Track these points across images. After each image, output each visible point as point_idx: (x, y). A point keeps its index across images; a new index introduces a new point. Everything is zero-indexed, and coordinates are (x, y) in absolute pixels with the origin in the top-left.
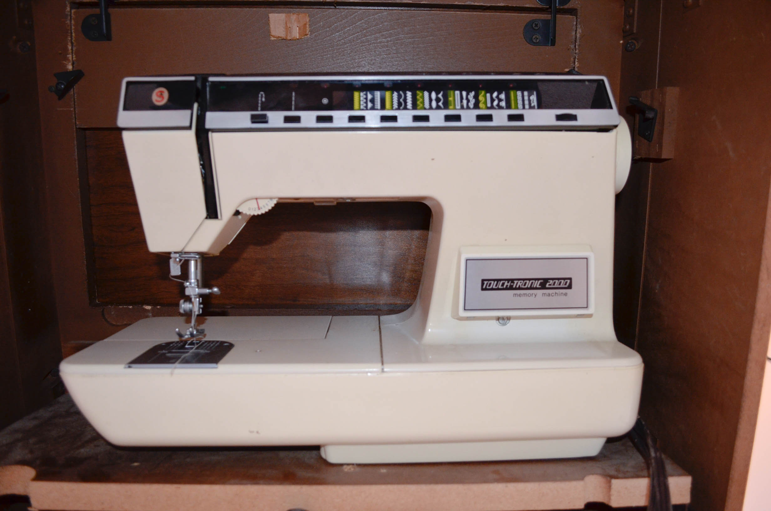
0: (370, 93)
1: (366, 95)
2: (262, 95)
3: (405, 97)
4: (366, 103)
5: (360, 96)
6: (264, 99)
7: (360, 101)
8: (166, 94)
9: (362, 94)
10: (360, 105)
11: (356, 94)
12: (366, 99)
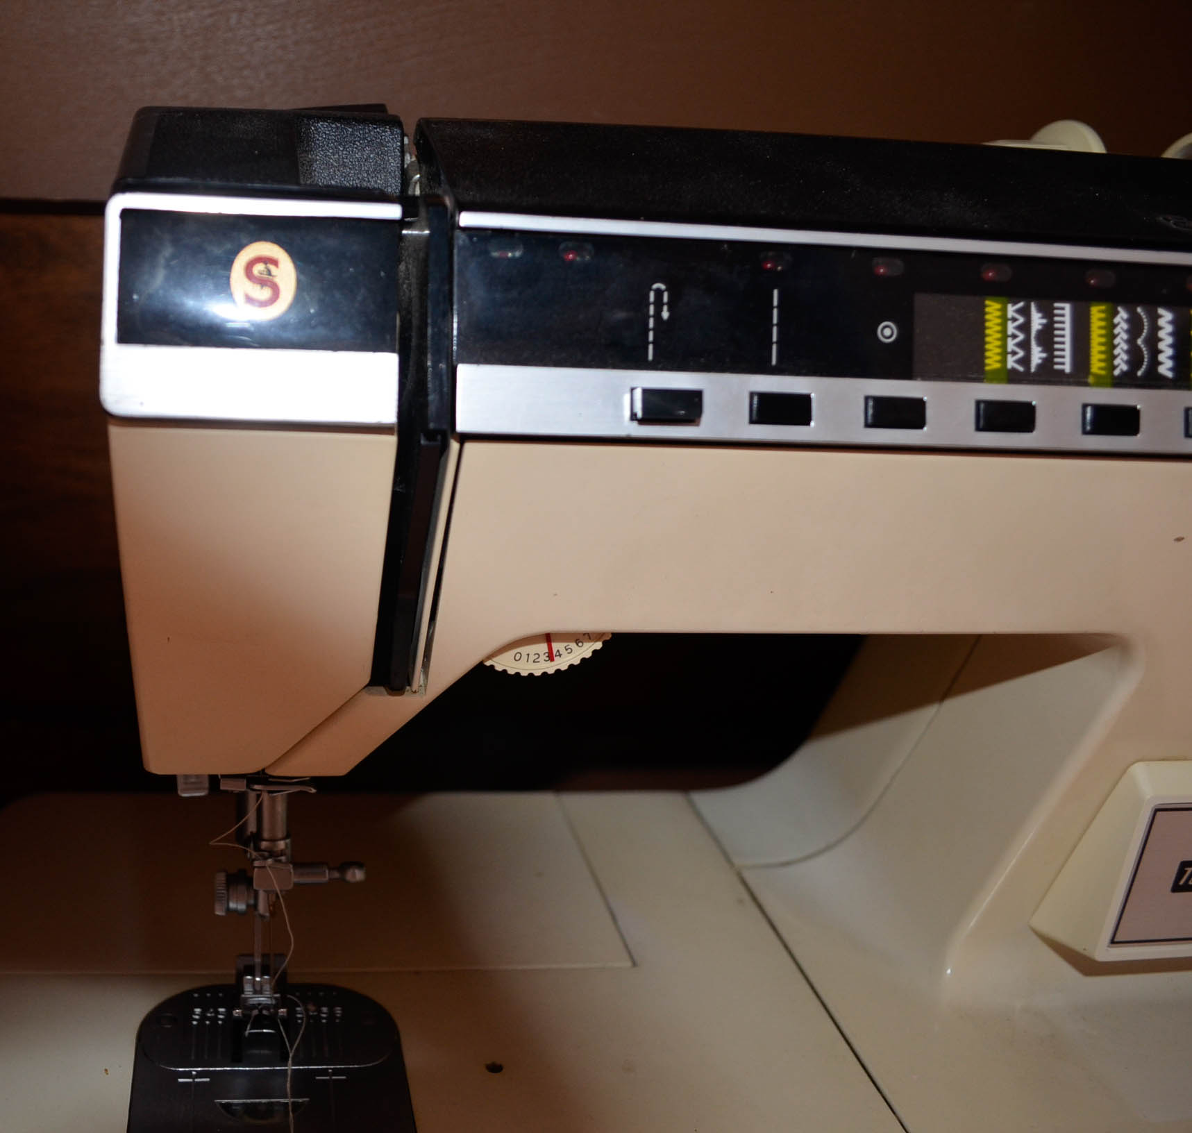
0: (1040, 310)
1: (1025, 312)
2: (659, 293)
3: (1155, 328)
4: (1025, 345)
5: (1004, 319)
6: (665, 314)
7: (1004, 336)
8: (286, 273)
9: (1011, 310)
10: (1004, 353)
11: (993, 308)
12: (1025, 328)
